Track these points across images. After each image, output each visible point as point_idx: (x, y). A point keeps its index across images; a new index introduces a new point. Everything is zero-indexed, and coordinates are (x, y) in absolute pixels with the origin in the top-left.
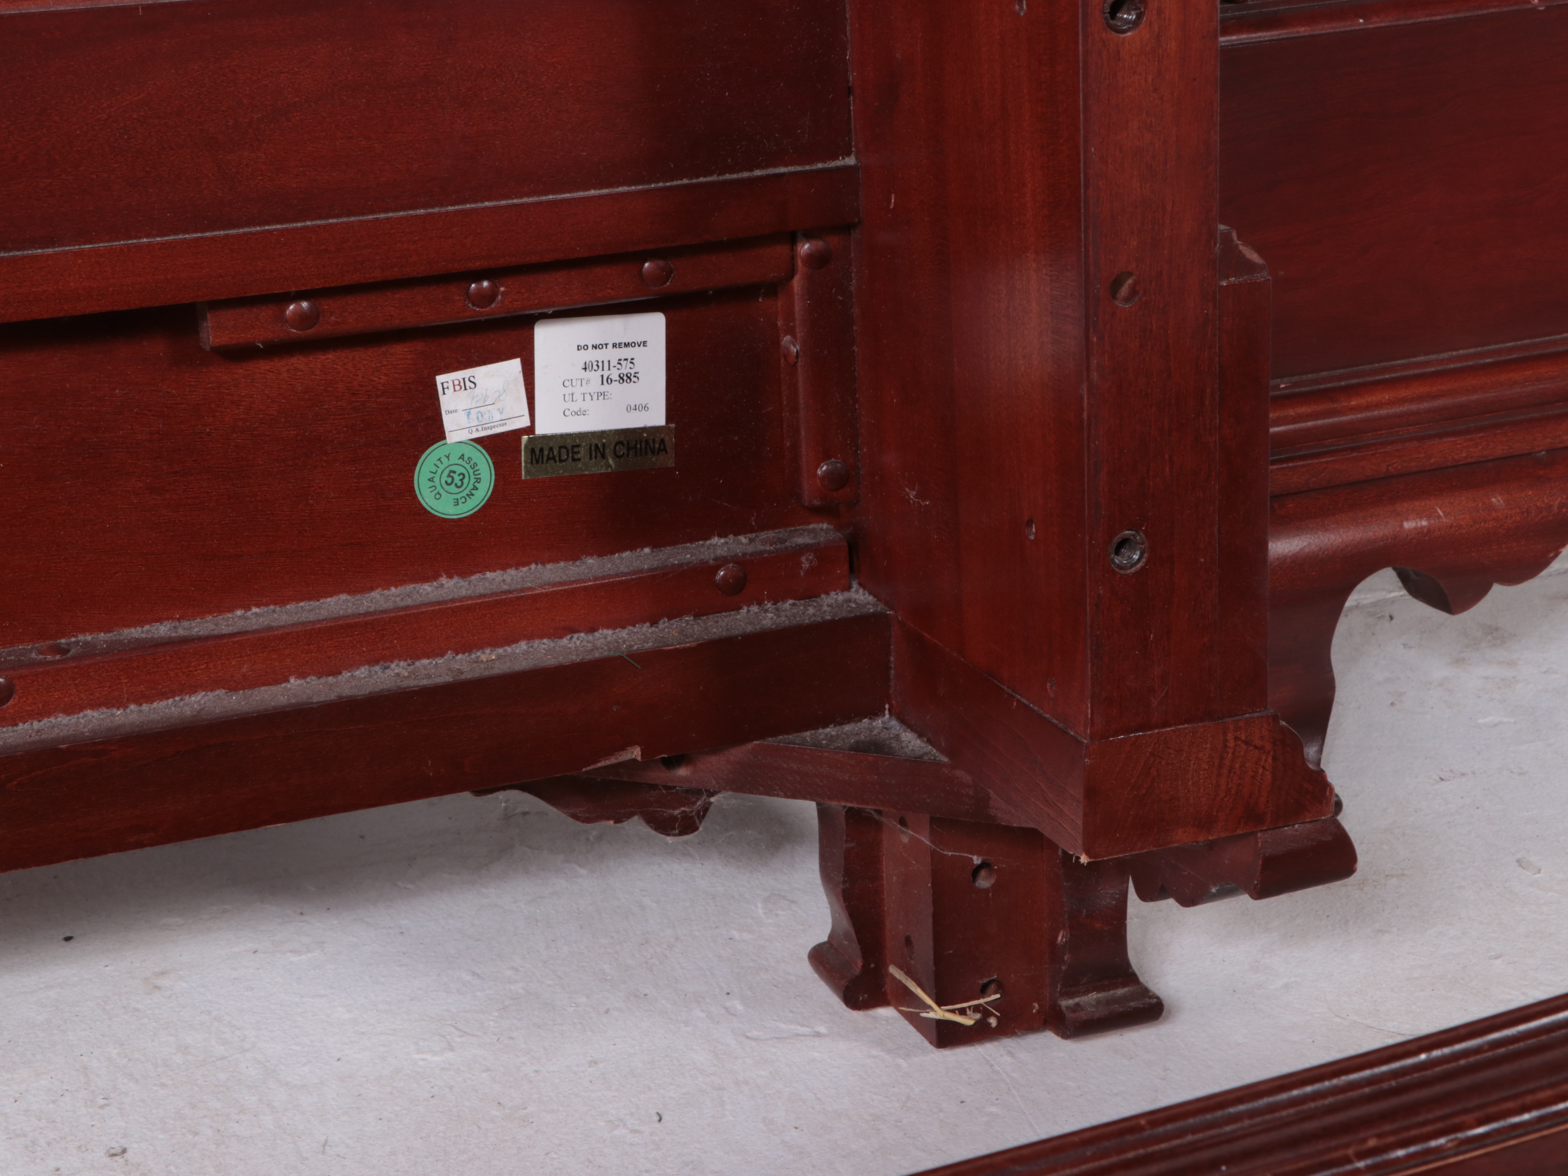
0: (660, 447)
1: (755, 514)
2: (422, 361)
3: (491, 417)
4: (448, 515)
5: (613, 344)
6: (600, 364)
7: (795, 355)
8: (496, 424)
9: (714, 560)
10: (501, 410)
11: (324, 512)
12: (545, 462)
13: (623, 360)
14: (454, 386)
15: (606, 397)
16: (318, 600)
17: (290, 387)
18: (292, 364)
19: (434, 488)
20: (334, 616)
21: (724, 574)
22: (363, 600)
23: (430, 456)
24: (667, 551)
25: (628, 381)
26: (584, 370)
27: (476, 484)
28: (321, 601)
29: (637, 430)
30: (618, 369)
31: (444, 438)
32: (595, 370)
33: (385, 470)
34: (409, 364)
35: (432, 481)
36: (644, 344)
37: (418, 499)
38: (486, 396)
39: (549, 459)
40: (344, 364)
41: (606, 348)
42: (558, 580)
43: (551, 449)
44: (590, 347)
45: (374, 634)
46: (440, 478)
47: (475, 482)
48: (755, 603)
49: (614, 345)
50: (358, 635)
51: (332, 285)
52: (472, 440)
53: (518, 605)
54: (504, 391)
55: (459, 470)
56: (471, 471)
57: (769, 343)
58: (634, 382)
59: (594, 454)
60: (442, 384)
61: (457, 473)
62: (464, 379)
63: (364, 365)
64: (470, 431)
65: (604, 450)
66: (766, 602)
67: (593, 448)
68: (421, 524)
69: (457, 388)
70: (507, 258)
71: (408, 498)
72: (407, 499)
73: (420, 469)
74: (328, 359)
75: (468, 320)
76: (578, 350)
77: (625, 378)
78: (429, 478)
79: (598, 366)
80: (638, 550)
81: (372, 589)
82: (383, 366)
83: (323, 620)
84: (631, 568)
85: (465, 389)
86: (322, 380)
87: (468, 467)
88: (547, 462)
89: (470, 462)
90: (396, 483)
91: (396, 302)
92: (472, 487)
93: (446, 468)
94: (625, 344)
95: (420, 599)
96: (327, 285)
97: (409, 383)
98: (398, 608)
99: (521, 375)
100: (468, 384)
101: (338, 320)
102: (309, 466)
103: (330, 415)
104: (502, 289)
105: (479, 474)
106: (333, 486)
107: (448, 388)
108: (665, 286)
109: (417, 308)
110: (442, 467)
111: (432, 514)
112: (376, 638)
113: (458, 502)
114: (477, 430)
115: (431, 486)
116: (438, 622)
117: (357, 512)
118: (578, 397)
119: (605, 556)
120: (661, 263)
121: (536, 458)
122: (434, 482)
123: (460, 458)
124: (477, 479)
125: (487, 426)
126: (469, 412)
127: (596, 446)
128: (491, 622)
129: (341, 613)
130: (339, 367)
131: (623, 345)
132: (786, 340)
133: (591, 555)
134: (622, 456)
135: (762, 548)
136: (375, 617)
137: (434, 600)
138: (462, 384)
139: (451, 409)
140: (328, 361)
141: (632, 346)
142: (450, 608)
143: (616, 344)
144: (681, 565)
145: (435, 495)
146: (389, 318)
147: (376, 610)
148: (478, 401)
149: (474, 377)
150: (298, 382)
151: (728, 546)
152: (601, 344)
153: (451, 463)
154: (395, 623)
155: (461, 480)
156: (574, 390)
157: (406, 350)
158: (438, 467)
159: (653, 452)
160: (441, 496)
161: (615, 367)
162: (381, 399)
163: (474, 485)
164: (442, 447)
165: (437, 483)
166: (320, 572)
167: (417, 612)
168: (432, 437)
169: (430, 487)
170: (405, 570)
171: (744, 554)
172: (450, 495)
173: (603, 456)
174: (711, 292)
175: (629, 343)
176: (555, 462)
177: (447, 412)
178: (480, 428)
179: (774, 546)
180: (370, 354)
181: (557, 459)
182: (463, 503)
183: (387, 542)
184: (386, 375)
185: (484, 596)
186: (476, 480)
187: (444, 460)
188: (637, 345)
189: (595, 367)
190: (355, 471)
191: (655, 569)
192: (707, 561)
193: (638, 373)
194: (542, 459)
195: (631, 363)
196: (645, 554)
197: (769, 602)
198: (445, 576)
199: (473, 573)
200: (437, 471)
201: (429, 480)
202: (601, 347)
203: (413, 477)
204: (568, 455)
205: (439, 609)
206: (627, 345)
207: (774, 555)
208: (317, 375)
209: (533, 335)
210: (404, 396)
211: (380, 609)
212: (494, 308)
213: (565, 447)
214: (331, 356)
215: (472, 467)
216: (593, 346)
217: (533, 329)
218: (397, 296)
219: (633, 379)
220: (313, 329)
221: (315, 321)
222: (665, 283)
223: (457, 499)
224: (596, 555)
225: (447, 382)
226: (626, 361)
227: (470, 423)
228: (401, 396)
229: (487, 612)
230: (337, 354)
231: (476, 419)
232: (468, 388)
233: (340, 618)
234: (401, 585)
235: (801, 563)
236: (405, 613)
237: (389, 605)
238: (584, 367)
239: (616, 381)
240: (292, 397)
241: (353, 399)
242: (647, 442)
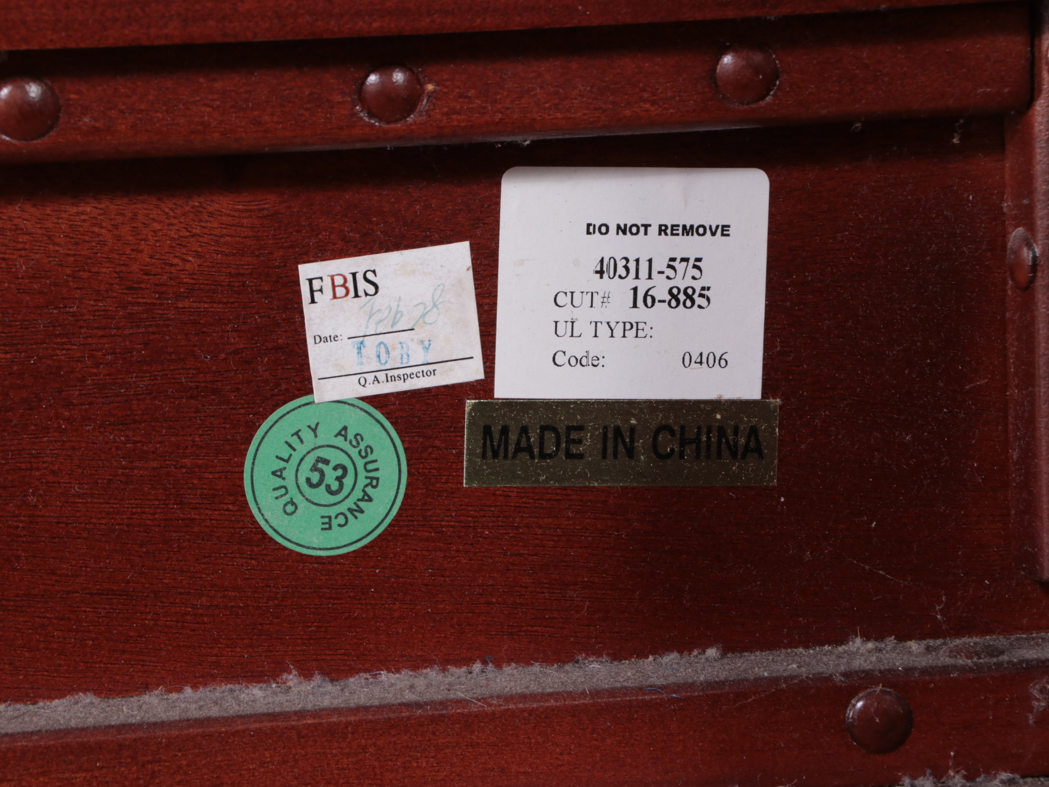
0: (748, 443)
1: (944, 598)
2: (272, 232)
3: (405, 356)
4: (308, 548)
5: (660, 226)
6: (632, 265)
7: (1030, 263)
8: (415, 370)
9: (845, 674)
10: (427, 343)
11: (58, 523)
12: (510, 455)
13: (678, 260)
14: (334, 287)
15: (641, 333)
16: (35, 703)
17: (4, 265)
18: (10, 219)
19: (283, 491)
20: (56, 727)
21: (864, 706)
22: (123, 705)
23: (277, 424)
24: (753, 658)
25: (688, 303)
26: (598, 275)
27: (369, 490)
28: (41, 704)
29: (702, 406)
30: (668, 278)
31: (310, 391)
32: (620, 277)
33: (187, 448)
34: (245, 237)
35: (280, 476)
36: (723, 230)
37: (251, 512)
38: (396, 313)
39: (519, 449)
40: (116, 227)
41: (646, 233)
42: (519, 691)
43: (524, 430)
44: (613, 229)
45: (135, 768)
46: (297, 471)
47: (366, 486)
48: (928, 772)
49: (662, 229)
50: (101, 768)
51: (82, 45)
52: (363, 399)
53: (434, 733)
54: (435, 305)
55: (336, 457)
56: (360, 463)
57: (984, 247)
58: (700, 307)
59: (610, 445)
60: (310, 281)
61: (332, 464)
62: (354, 275)
63: (154, 231)
64: (362, 382)
65: (632, 440)
66: (951, 773)
67: (610, 435)
68: (253, 562)
69: (340, 291)
70: (435, 16)
71: (230, 507)
72: (228, 510)
73: (257, 450)
74: (82, 213)
75: (358, 146)
76: (588, 233)
77: (682, 297)
78: (274, 469)
79: (627, 268)
80: (695, 652)
81: (146, 688)
82: (193, 236)
83: (32, 733)
84: (672, 680)
85: (356, 296)
86: (69, 255)
87: (354, 453)
88: (514, 457)
89: (358, 443)
90: (206, 475)
91: (216, 96)
92: (361, 495)
93: (309, 452)
94: (684, 227)
95: (237, 708)
96: (73, 45)
97: (243, 275)
98: (188, 720)
99: (470, 275)
100: (362, 285)
101: (97, 125)
102: (33, 428)
103: (81, 327)
104: (430, 87)
105: (377, 470)
106: (80, 471)
107: (321, 290)
108: (762, 103)
109: (256, 113)
110: (301, 449)
111: (276, 543)
112: (138, 779)
113: (330, 523)
114: (376, 379)
115: (277, 485)
116: (267, 754)
117: (126, 529)
118: (581, 327)
119: (625, 659)
120: (758, 58)
121: (492, 445)
122: (284, 479)
123: (339, 434)
124: (372, 478)
125: (396, 373)
126: (362, 343)
127: (617, 431)
128: (376, 764)
129: (73, 723)
130: (103, 231)
131: (680, 229)
132: (1015, 236)
133: (598, 654)
134: (668, 456)
135: (949, 661)
136: (140, 734)
137: (264, 710)
138: (350, 285)
139: (325, 333)
140: (83, 217)
141: (699, 234)
142: (293, 727)
143: (666, 227)
144: (774, 680)
145: (285, 505)
146: (200, 127)
147: (144, 722)
148: (380, 321)
149: (374, 272)
150: (21, 256)
151: (880, 655)
152: (636, 225)
153: (320, 442)
154: (180, 750)
155: (339, 479)
156: (576, 314)
157: (240, 207)
158: (294, 450)
159: (734, 454)
160: (296, 508)
161: (661, 273)
162: (186, 303)
163: (364, 491)
164: (303, 408)
165: (290, 482)
166: (42, 646)
167: (226, 732)
168: (284, 386)
169: (275, 489)
170: (216, 655)
171: (908, 670)
172: (314, 507)
173: (631, 452)
174: (859, 125)
175: (692, 227)
176: (532, 457)
177: (318, 340)
178: (381, 376)
179: (975, 659)
180: (167, 210)
181: (536, 451)
182: (340, 525)
183: (181, 594)
184: (198, 255)
185: (366, 709)
186: (369, 481)
187: (307, 435)
188: (708, 232)
189: (621, 271)
190: (125, 443)
191: (722, 683)
192: (831, 675)
193: (709, 289)
194: (506, 449)
195: (695, 267)
196: (707, 659)
197: (957, 772)
198: (295, 672)
199: (352, 671)
200: (291, 455)
201: (274, 473)
202: (634, 230)
203: (242, 465)
204: (558, 445)
205: (272, 728)
206: (688, 230)
207: (971, 676)
208: (58, 245)
209: (498, 196)
210: (233, 300)
211: (153, 720)
212: (411, 125)
213: (555, 430)
214: (88, 209)
215: (363, 454)
216: (619, 227)
217: (499, 185)
218: (218, 85)
219: (699, 301)
220: (46, 138)
221: (49, 122)
222: (763, 97)
223: (330, 518)
224: (608, 655)
225: (321, 278)
226: (684, 264)
227: (362, 364)
228: (225, 300)
229: (370, 742)
230: (103, 206)
231: (376, 359)
232: (361, 293)
233: (68, 732)
234: (205, 685)
235: (1029, 698)
236: (200, 730)
237: (174, 715)
238: (598, 268)
239: (664, 301)
240: (6, 285)
241: (130, 299)
242: (722, 432)
